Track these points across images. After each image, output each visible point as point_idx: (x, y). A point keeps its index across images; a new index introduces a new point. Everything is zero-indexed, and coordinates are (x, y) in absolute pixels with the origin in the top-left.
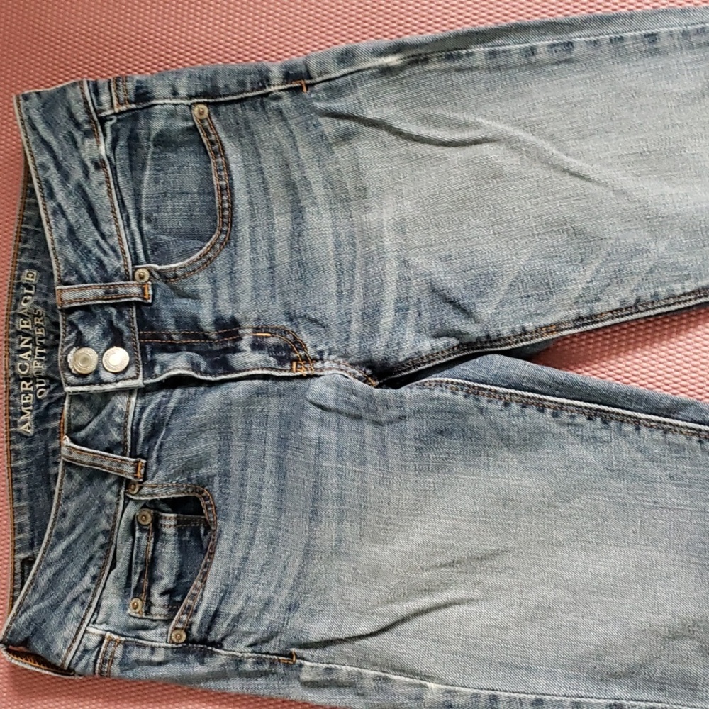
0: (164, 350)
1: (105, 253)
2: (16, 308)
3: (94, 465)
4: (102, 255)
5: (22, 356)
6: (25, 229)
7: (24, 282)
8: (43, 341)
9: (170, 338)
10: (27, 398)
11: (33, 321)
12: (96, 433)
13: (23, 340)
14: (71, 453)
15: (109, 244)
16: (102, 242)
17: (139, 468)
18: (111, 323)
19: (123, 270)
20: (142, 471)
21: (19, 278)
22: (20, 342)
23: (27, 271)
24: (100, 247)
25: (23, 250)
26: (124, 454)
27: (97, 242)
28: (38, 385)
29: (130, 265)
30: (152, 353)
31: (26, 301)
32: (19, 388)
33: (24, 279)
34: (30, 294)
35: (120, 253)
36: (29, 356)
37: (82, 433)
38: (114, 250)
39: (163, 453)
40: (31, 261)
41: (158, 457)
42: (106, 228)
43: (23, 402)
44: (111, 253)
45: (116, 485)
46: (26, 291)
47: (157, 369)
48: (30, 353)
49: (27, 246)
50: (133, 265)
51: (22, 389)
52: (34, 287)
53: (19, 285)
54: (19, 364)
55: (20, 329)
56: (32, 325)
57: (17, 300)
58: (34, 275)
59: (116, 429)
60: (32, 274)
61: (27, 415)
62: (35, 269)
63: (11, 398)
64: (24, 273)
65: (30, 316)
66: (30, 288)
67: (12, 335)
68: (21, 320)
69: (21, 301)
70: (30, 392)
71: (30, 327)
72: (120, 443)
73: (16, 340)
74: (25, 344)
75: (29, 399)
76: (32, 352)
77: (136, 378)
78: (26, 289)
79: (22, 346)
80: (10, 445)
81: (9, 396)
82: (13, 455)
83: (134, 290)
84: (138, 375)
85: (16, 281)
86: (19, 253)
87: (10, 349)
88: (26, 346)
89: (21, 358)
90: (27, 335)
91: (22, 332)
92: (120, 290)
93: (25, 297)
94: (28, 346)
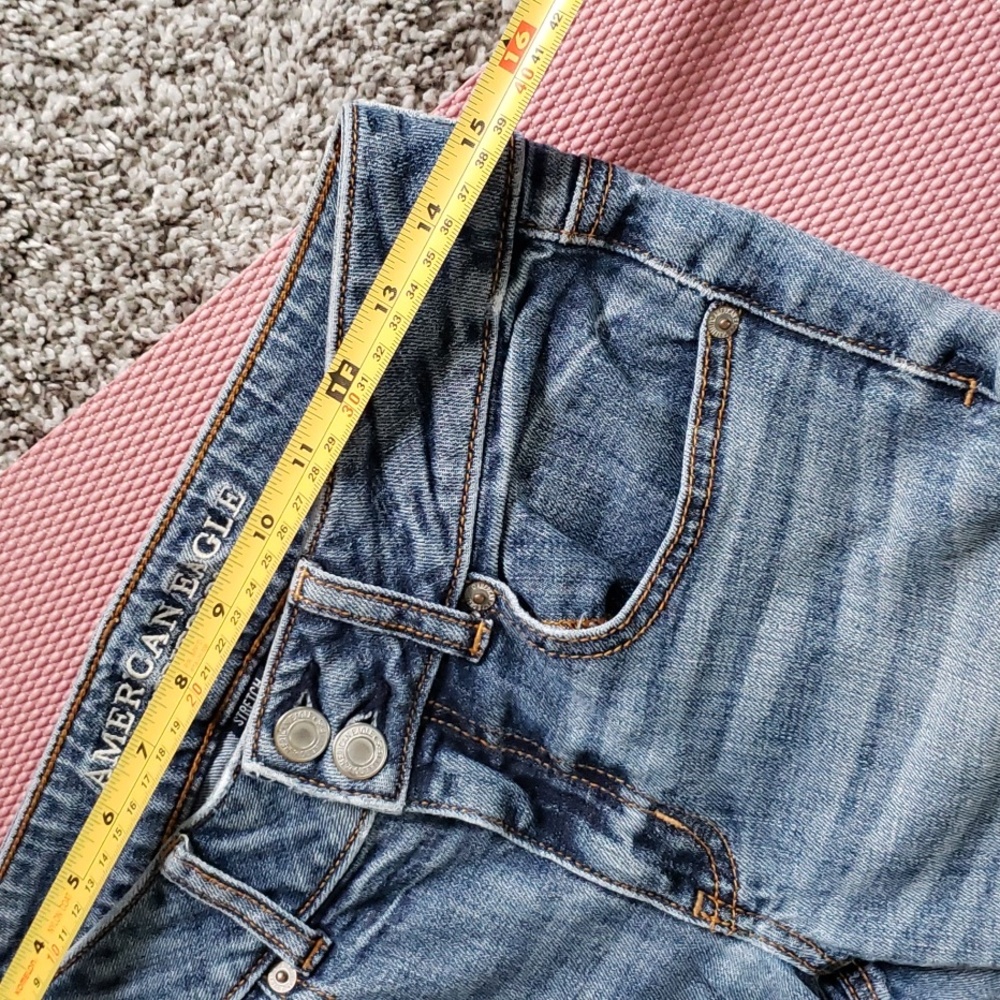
0: (460, 747)
1: (424, 526)
2: (175, 546)
3: (226, 907)
4: (416, 526)
5: (147, 639)
6: (249, 393)
7: (213, 504)
9: (480, 733)
10: (121, 717)
11: (202, 586)
12: (258, 854)
13: (164, 610)
14: (187, 873)
15: (437, 505)
16: (426, 497)
17: (316, 950)
18: (379, 667)
19: (447, 574)
20: (317, 959)
21: (202, 489)
22: (156, 613)
23: (226, 485)
24: (419, 507)
25: (231, 436)
26: (296, 913)
27: (417, 495)
29: (464, 570)
30: (436, 749)
31: (204, 545)
32: (113, 696)
33: (213, 496)
34: (218, 534)
35: (454, 537)
36: (160, 645)
38: (444, 526)
39: (379, 947)
40: (238, 465)
41: (366, 948)
42: (443, 469)
43: (110, 722)
44: (435, 528)
45: (248, 959)
46: (209, 523)
47: (436, 787)
48: (165, 638)
49: (242, 431)
50: (469, 571)
51: (118, 698)
52: (231, 522)
53: (195, 505)
54: (135, 655)
55: (165, 590)
56: (197, 591)
57: (184, 533)
58: (239, 500)
59: (308, 870)
60: (235, 494)
61: (109, 752)
62: (245, 488)
63: (88, 705)
64: (217, 486)
65: (202, 575)
66: (222, 521)
67: (145, 594)
68: (179, 575)
69: (193, 539)
70: (132, 708)
71: (191, 593)
72: (302, 894)
73: (149, 607)
74: (163, 619)
75: (125, 721)
76: (170, 639)
77: (392, 797)
78: (212, 520)
79: (156, 620)
80: (45, 785)
81: (83, 699)
82: (44, 805)
83: (458, 634)
84: (398, 790)
85: (192, 493)
86: (220, 437)
87: (126, 616)
88: (163, 623)
89: (143, 643)
90: (177, 605)
91: (170, 596)
92: (429, 622)
93: (203, 534)
94: (167, 624)
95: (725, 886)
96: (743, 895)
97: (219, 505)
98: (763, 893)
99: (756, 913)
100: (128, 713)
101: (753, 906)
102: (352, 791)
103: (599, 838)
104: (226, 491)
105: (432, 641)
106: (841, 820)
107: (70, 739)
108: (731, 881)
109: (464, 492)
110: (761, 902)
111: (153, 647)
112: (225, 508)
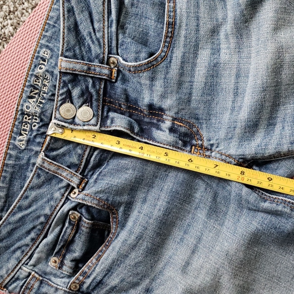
0: (115, 111)
1: (93, 42)
2: (33, 70)
3: (56, 173)
4: (91, 43)
5: (30, 100)
6: (48, 24)
7: (41, 56)
8: (45, 95)
9: (120, 105)
10: (26, 126)
11: (42, 81)
12: (64, 155)
13: (33, 91)
14: (44, 163)
15: (96, 37)
16: (93, 34)
17: (83, 182)
18: (87, 88)
19: (102, 56)
20: (83, 185)
21: (39, 53)
22: (31, 92)
23: (44, 50)
24: (91, 37)
25: (45, 36)
26: (76, 172)
27: (90, 33)
28: (34, 120)
29: (106, 54)
30: (108, 112)
31: (41, 68)
32: (23, 119)
33: (41, 54)
34: (44, 65)
35: (102, 44)
36: (34, 102)
37: (55, 153)
38: (99, 42)
39: (100, 177)
40: (47, 44)
41: (96, 179)
42: (96, 26)
43: (23, 127)
44: (96, 42)
45: (64, 189)
46: (41, 62)
47: (109, 122)
48: (35, 100)
49: (47, 34)
50: (108, 54)
51: (24, 120)
52: (47, 60)
53: (37, 58)
54: (27, 104)
55: (32, 84)
56: (41, 83)
57: (35, 66)
58: (48, 53)
59: (77, 156)
60: (47, 52)
61: (23, 136)
62: (49, 49)
63: (16, 123)
64: (42, 50)
65: (41, 78)
66: (44, 61)
67: (28, 87)
68: (35, 79)
69: (38, 67)
70: (29, 122)
71: (40, 84)
72: (77, 165)
73: (29, 90)
74: (33, 94)
75: (27, 127)
76: (36, 100)
77: (96, 125)
78: (42, 61)
79: (32, 94)
80: (8, 150)
81: (15, 122)
82: (8, 156)
83: (106, 71)
84: (97, 124)
85: (36, 54)
86: (42, 37)
87: (24, 94)
88: (34, 95)
89: (28, 101)
90: (37, 89)
91: (34, 86)
92: (98, 69)
93: (40, 66)
94: (35, 95)
95: (200, 142)
96: (206, 144)
97: (43, 56)
98: (211, 142)
99: (211, 150)
100: (28, 124)
101: (209, 147)
102: (84, 125)
103: (159, 131)
104: (44, 51)
105: (99, 75)
106: (231, 114)
107: (13, 134)
108: (201, 140)
109: (104, 32)
110: (212, 145)
111: (31, 102)
112: (45, 56)
